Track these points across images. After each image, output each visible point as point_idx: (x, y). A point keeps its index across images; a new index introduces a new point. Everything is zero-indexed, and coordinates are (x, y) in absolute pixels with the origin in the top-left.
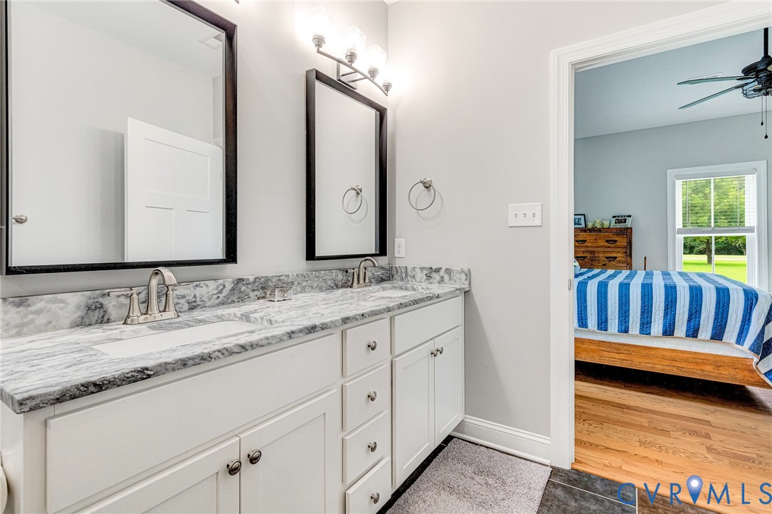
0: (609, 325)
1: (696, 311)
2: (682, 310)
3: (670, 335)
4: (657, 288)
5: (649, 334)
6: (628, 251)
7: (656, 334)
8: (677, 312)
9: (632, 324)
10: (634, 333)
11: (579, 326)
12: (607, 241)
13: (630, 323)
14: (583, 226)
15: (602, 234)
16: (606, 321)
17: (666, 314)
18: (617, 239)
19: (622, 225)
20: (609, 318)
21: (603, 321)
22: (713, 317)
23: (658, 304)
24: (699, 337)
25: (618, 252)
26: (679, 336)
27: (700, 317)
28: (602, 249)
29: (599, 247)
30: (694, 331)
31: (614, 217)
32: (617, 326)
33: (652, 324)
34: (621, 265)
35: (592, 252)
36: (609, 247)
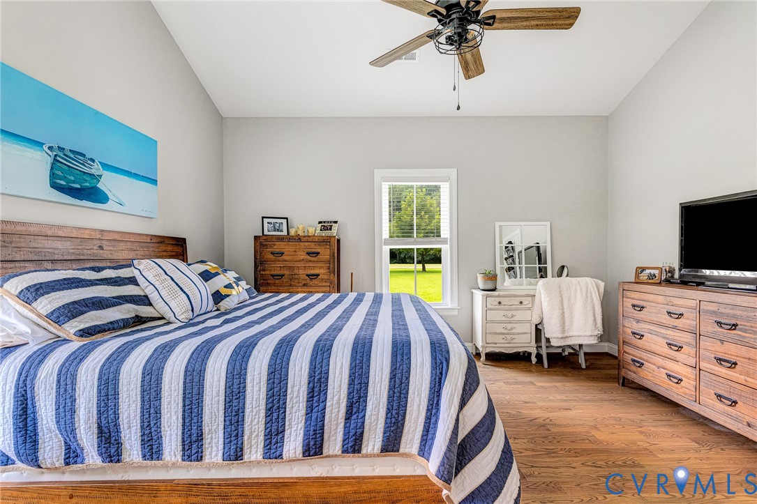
0: (206, 446)
1: (360, 397)
2: (336, 398)
3: (315, 454)
4: (301, 349)
5: (280, 456)
6: (331, 266)
7: (292, 455)
8: (328, 404)
9: (249, 438)
10: (253, 458)
11: (144, 457)
12: (308, 254)
13: (246, 437)
14: (285, 233)
15: (302, 244)
16: (200, 437)
17: (310, 409)
18: (319, 250)
19: (327, 233)
20: (206, 429)
21: (194, 439)
22: (385, 409)
23: (296, 389)
24: (364, 451)
25: (320, 268)
26: (331, 453)
27: (364, 409)
28: (302, 264)
29: (299, 261)
30: (356, 439)
31: (320, 223)
32: (221, 447)
33: (287, 433)
34: (324, 284)
35: (291, 268)
36: (310, 261)
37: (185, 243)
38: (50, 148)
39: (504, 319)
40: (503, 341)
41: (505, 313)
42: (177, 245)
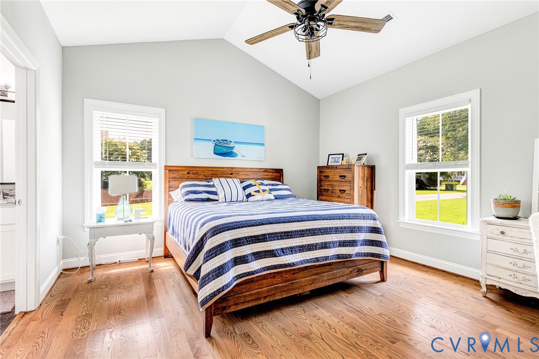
6: (352, 185)
12: (340, 177)
14: (339, 163)
15: (337, 170)
18: (346, 174)
25: (346, 186)
28: (337, 183)
31: (358, 155)
34: (348, 197)
35: (332, 186)
36: (341, 181)
37: (282, 171)
38: (214, 141)
39: (511, 252)
40: (511, 278)
41: (514, 246)
42: (276, 172)
